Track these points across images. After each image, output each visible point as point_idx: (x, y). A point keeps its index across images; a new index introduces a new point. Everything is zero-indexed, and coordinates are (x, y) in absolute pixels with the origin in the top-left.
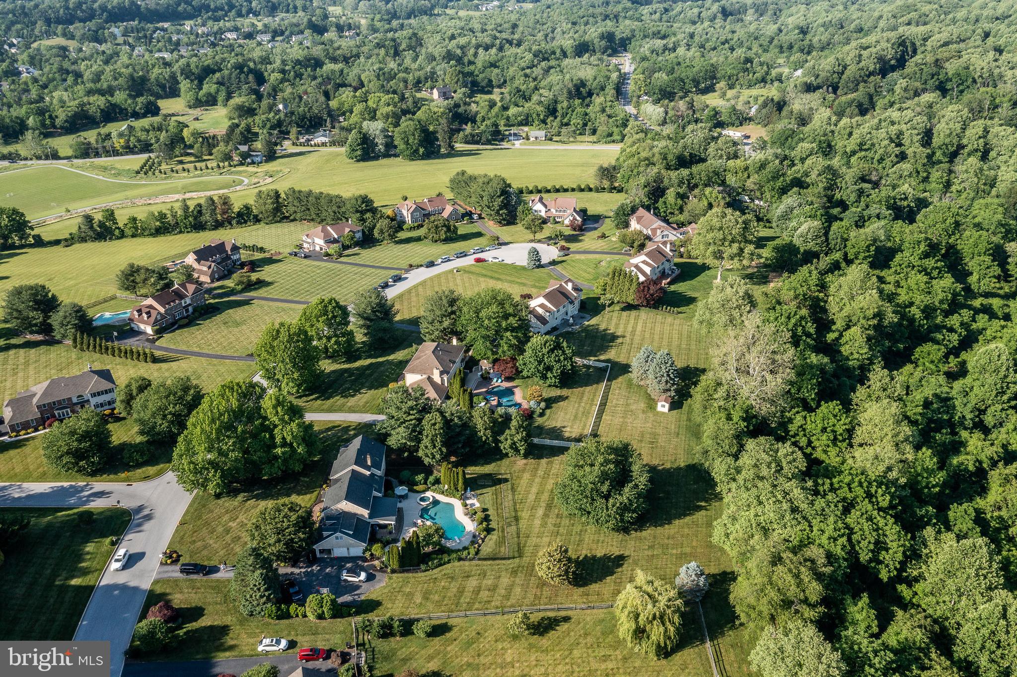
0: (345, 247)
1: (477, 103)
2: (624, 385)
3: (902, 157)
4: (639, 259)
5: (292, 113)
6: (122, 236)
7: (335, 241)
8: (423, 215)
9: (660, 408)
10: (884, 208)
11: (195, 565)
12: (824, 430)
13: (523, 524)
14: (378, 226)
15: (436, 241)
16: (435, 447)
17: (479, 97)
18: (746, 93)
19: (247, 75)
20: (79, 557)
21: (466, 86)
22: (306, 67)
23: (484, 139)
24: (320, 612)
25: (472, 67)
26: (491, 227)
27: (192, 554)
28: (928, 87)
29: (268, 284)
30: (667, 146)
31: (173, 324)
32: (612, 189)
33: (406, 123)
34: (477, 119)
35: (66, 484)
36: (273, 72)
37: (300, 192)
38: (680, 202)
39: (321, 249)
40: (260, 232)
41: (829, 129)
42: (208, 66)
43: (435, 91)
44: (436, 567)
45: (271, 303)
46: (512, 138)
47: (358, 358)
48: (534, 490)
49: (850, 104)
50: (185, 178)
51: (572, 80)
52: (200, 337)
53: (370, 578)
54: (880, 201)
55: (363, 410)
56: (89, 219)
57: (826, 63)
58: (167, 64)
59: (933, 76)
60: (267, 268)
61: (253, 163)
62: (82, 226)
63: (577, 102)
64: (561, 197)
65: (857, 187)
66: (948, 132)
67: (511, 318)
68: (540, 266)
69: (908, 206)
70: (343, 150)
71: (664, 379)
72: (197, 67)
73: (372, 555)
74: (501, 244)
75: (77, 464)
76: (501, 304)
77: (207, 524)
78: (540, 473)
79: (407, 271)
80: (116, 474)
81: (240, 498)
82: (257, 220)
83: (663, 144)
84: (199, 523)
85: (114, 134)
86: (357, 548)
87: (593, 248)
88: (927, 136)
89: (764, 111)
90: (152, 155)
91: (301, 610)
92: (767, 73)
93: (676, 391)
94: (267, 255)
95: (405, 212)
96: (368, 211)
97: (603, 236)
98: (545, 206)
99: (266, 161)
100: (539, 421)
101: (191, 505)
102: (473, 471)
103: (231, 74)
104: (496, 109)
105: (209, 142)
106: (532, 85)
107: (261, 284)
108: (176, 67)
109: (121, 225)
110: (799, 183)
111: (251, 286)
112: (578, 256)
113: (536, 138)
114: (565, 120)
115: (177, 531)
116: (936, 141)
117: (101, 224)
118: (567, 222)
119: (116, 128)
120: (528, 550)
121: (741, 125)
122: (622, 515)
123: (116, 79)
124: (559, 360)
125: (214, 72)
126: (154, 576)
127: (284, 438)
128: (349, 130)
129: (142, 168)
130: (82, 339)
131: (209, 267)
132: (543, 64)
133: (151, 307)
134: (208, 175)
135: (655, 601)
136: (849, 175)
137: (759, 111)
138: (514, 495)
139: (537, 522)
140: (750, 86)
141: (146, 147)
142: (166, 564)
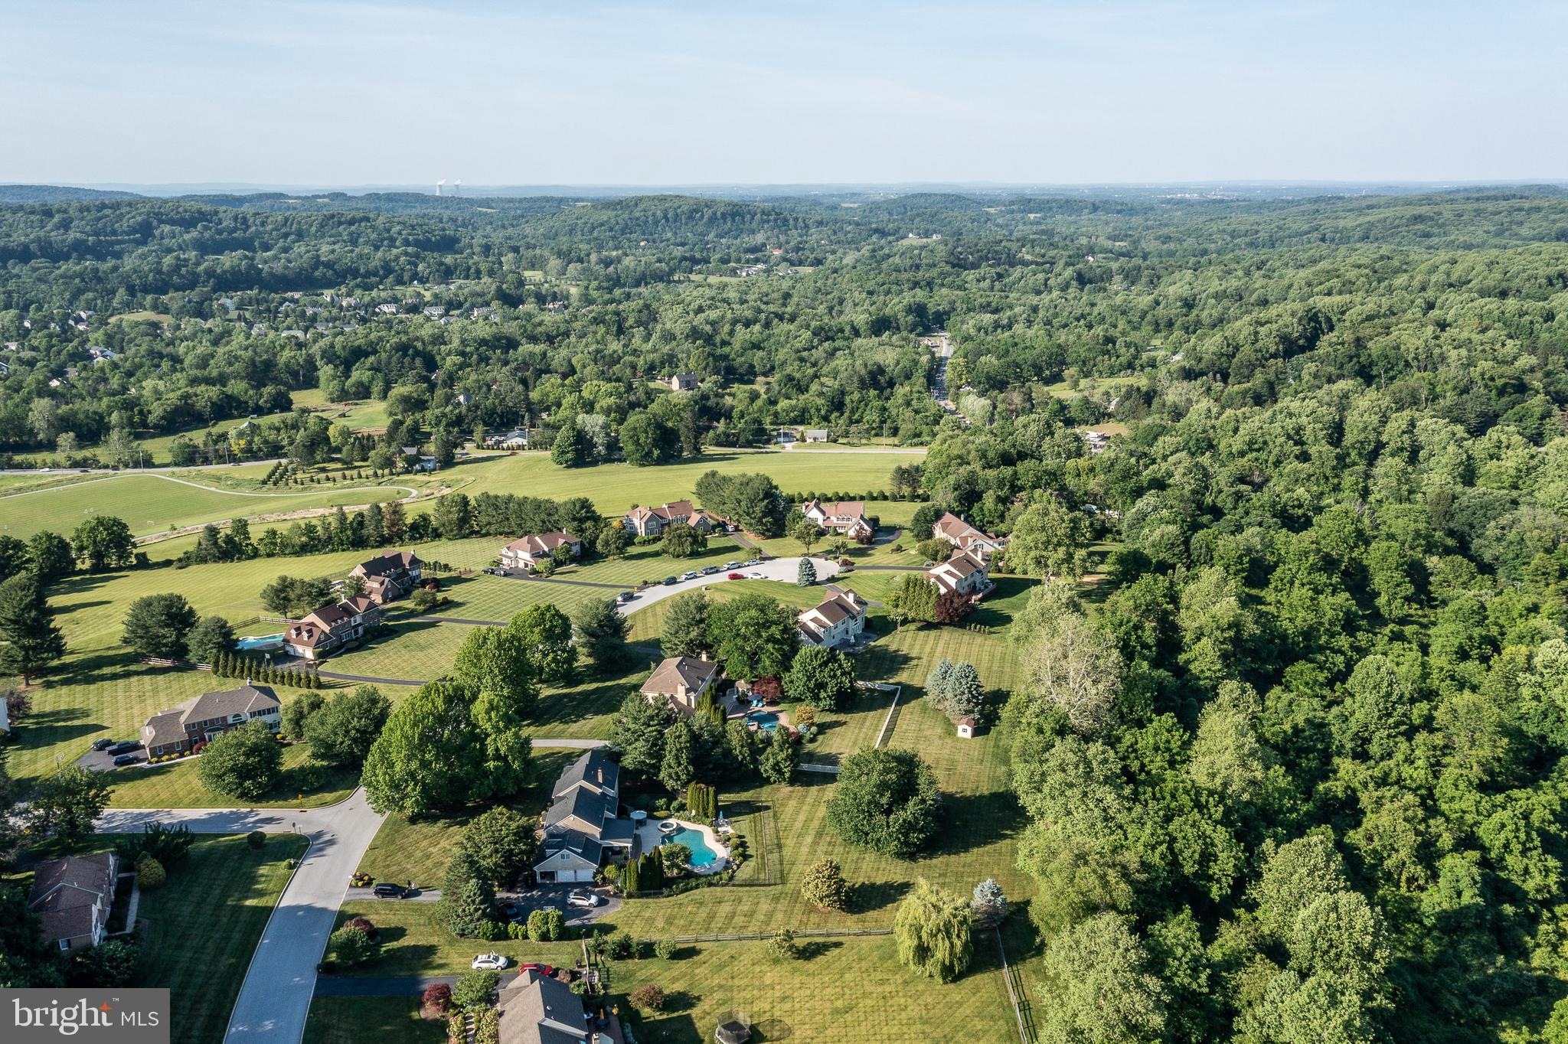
0: (559, 563)
1: (733, 395)
2: (918, 709)
3: (1304, 457)
4: (941, 569)
5: (477, 407)
6: (256, 554)
7: (545, 555)
8: (659, 523)
9: (960, 734)
10: (1268, 514)
11: (394, 886)
12: (1157, 749)
13: (787, 852)
14: (602, 536)
15: (678, 556)
16: (679, 764)
17: (736, 387)
18: (1107, 383)
19: (413, 359)
20: (254, 879)
21: (718, 373)
22: (494, 348)
23: (742, 440)
24: (544, 929)
25: (726, 349)
26: (751, 539)
27: (386, 876)
28: (1345, 372)
29: (458, 605)
30: (987, 442)
31: (339, 648)
32: (914, 497)
33: (635, 418)
34: (734, 414)
35: (225, 811)
36: (448, 354)
37: (496, 497)
38: (1001, 507)
39: (526, 565)
40: (441, 549)
41: (1209, 423)
42: (359, 347)
43: (675, 380)
44: (682, 892)
45: (464, 626)
46: (781, 439)
47: (582, 682)
48: (802, 817)
49: (1245, 393)
50: (329, 489)
51: (866, 366)
52: (374, 662)
53: (602, 903)
54: (1262, 506)
55: (590, 735)
56: (212, 531)
57: (1211, 344)
58: (300, 345)
59: (1351, 358)
60: (455, 588)
61: (423, 470)
62: (204, 543)
63: (873, 393)
64: (844, 506)
65: (1233, 490)
66: (1361, 425)
67: (773, 628)
68: (814, 583)
69: (1304, 515)
70: (548, 454)
71: (965, 697)
72: (344, 348)
73: (604, 879)
74: (765, 559)
75: (241, 785)
76: (762, 610)
77: (402, 848)
78: (810, 800)
79: (641, 589)
80: (286, 800)
81: (440, 824)
82: (437, 535)
83: (983, 439)
84: (392, 848)
85: (232, 433)
86: (587, 871)
87: (885, 563)
88: (1336, 433)
89: (1127, 403)
90: (284, 461)
91: (521, 928)
92: (1135, 357)
93: (981, 713)
94: (453, 574)
95: (636, 522)
96: (588, 518)
97: (899, 549)
98: (823, 513)
99: (442, 468)
100: (809, 747)
101: (381, 830)
102: (725, 798)
103: (390, 357)
104: (759, 403)
105: (365, 445)
106: (811, 371)
107: (448, 604)
108: (315, 349)
109: (254, 541)
110: (1159, 484)
111: (436, 606)
112: (864, 572)
113: (815, 439)
114: (856, 416)
115: (366, 855)
116: (1349, 439)
117: (229, 540)
118: (852, 533)
119: (234, 428)
120: (792, 878)
121: (1098, 422)
122: (906, 835)
123: (231, 364)
124: (835, 676)
125: (367, 355)
126: (343, 898)
127: (497, 750)
128: (556, 428)
129: (270, 477)
130: (226, 661)
131: (382, 584)
132: (826, 344)
133: (312, 624)
134: (362, 485)
135: (939, 910)
136: (1222, 477)
137: (1121, 404)
138: (776, 822)
139: (805, 850)
140: (1112, 374)
141: (275, 450)
142: (357, 886)
